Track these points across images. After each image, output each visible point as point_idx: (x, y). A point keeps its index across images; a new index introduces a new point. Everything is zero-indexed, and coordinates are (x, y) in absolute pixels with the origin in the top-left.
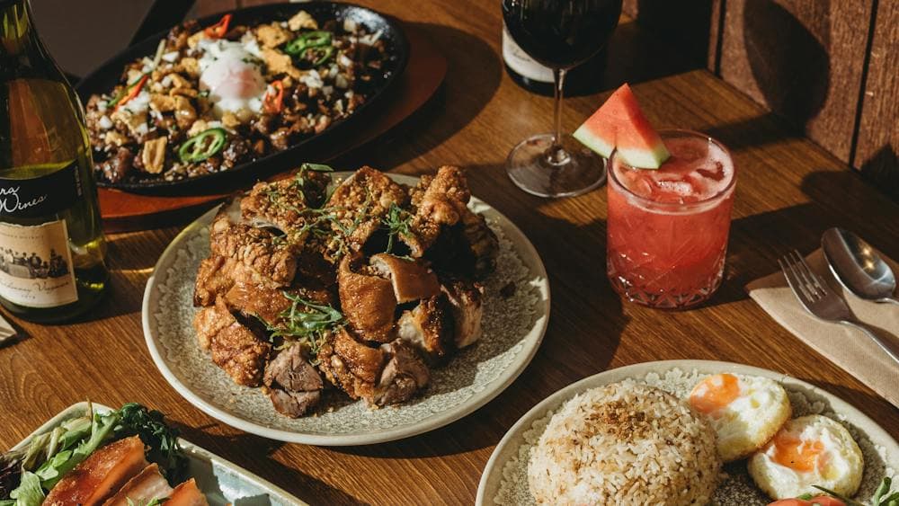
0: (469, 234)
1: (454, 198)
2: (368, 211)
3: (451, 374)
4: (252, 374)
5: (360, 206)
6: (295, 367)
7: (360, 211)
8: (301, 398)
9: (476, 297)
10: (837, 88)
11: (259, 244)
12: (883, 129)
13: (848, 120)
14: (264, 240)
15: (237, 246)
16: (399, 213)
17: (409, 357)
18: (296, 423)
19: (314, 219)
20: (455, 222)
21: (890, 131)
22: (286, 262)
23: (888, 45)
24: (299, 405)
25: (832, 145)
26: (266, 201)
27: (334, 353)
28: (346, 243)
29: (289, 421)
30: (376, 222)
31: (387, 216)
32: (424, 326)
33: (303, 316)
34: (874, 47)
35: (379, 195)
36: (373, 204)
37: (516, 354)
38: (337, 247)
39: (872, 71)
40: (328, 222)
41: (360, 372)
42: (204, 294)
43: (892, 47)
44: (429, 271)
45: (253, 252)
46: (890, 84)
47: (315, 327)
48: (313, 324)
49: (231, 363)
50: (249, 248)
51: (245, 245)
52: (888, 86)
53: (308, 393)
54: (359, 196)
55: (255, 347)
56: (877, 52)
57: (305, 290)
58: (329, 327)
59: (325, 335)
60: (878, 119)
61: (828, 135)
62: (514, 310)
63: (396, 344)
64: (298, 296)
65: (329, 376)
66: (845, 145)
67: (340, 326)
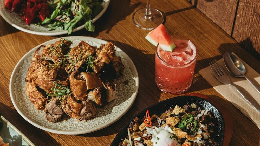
0: (114, 65)
1: (109, 54)
2: (81, 57)
3: (104, 110)
4: (41, 107)
5: (79, 55)
6: (54, 107)
7: (79, 57)
8: (55, 117)
9: (113, 88)
10: (228, 12)
11: (45, 67)
12: (242, 27)
13: (231, 23)
14: (47, 65)
15: (38, 67)
16: (91, 58)
17: (90, 106)
18: (53, 125)
19: (64, 59)
20: (109, 62)
21: (244, 28)
22: (53, 73)
23: (245, 2)
24: (55, 119)
25: (226, 29)
26: (49, 51)
27: (67, 103)
28: (73, 67)
29: (51, 124)
30: (83, 61)
31: (87, 59)
32: (96, 96)
33: (58, 90)
34: (240, 2)
35: (86, 51)
36: (83, 54)
37: (125, 106)
38: (70, 68)
39: (239, 9)
40: (68, 59)
41: (74, 110)
42: (29, 79)
43: (246, 3)
44: (99, 78)
45: (43, 69)
46: (245, 14)
47: (62, 94)
48: (61, 93)
49: (35, 103)
50: (42, 68)
51: (41, 67)
52: (244, 15)
53: (58, 115)
54: (79, 51)
55: (42, 99)
56: (241, 3)
57: (59, 81)
58: (66, 94)
59: (65, 97)
60: (240, 24)
61: (224, 26)
62: (127, 90)
63: (87, 101)
64: (57, 84)
65: (64, 111)
66: (230, 30)
67: (69, 94)
